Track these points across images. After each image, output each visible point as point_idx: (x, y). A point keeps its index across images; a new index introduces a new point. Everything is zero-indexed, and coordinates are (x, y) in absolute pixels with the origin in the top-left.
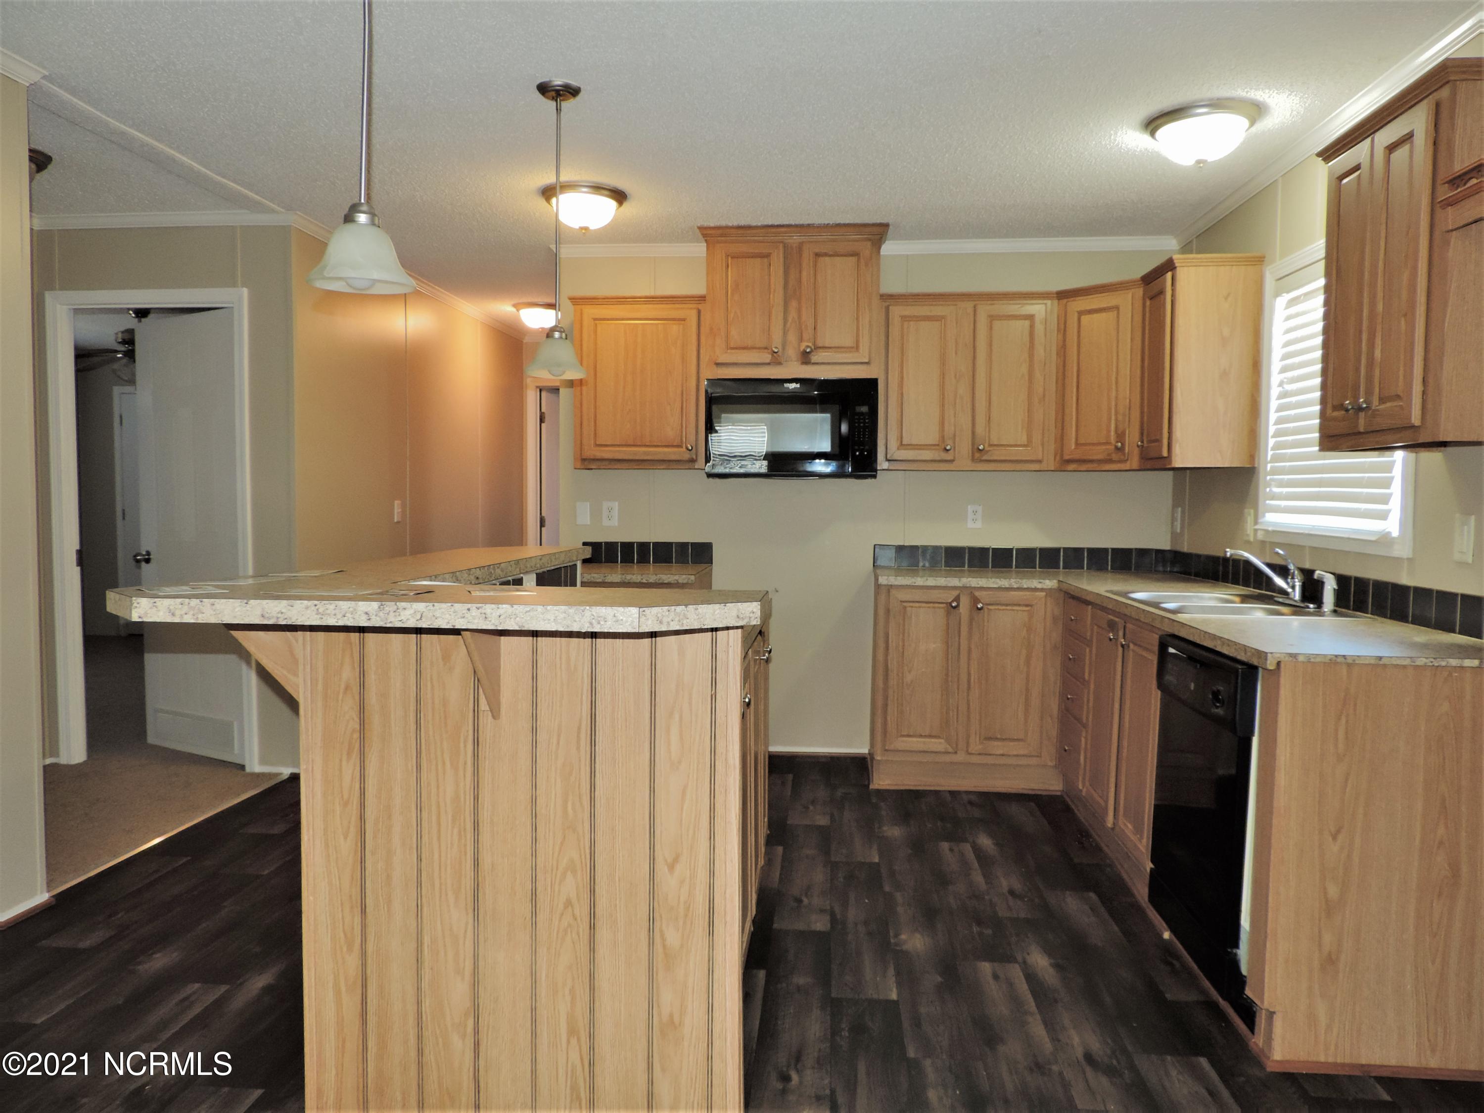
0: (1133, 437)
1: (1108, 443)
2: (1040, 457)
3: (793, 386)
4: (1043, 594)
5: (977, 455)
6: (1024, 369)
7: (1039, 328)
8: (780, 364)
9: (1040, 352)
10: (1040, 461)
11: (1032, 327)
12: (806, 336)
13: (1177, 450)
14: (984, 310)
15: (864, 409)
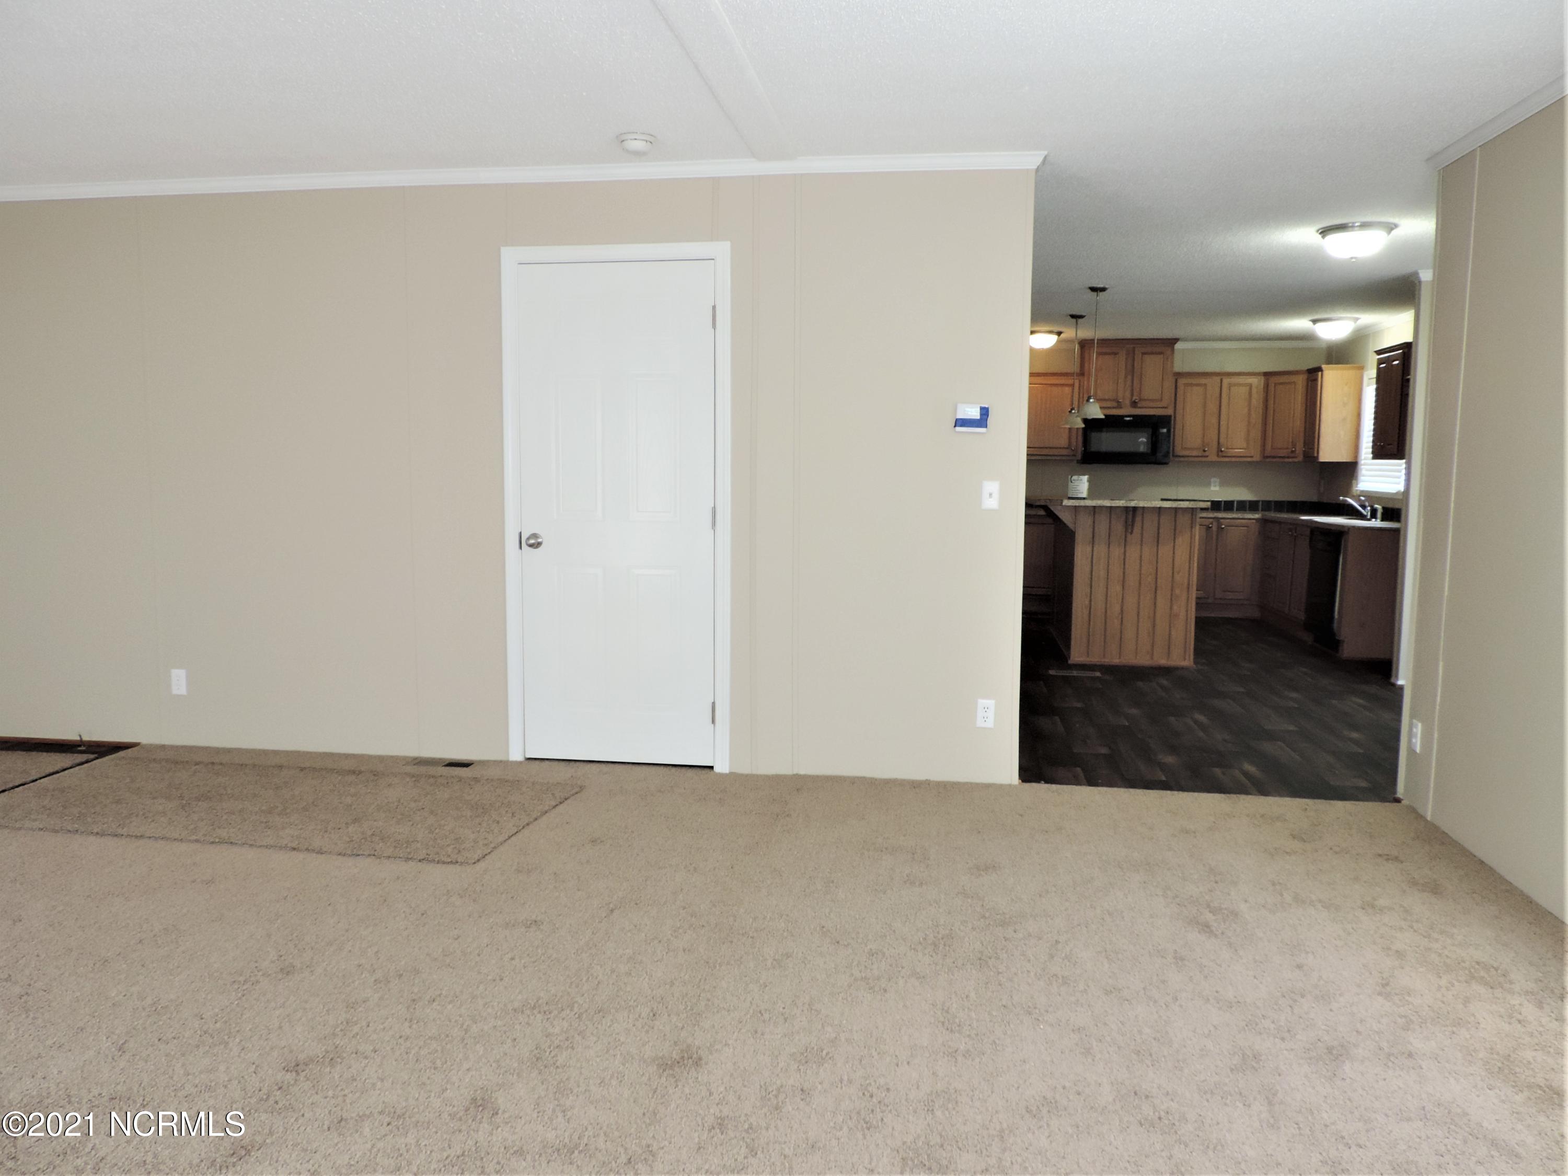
0: (1300, 448)
1: (1287, 448)
2: (1252, 454)
3: (1128, 419)
4: (1254, 521)
5: (1220, 453)
6: (1246, 410)
7: (1254, 391)
8: (1121, 408)
9: (1254, 401)
10: (1252, 457)
11: (1251, 389)
12: (1135, 394)
13: (1321, 454)
14: (1226, 381)
15: (1165, 430)
